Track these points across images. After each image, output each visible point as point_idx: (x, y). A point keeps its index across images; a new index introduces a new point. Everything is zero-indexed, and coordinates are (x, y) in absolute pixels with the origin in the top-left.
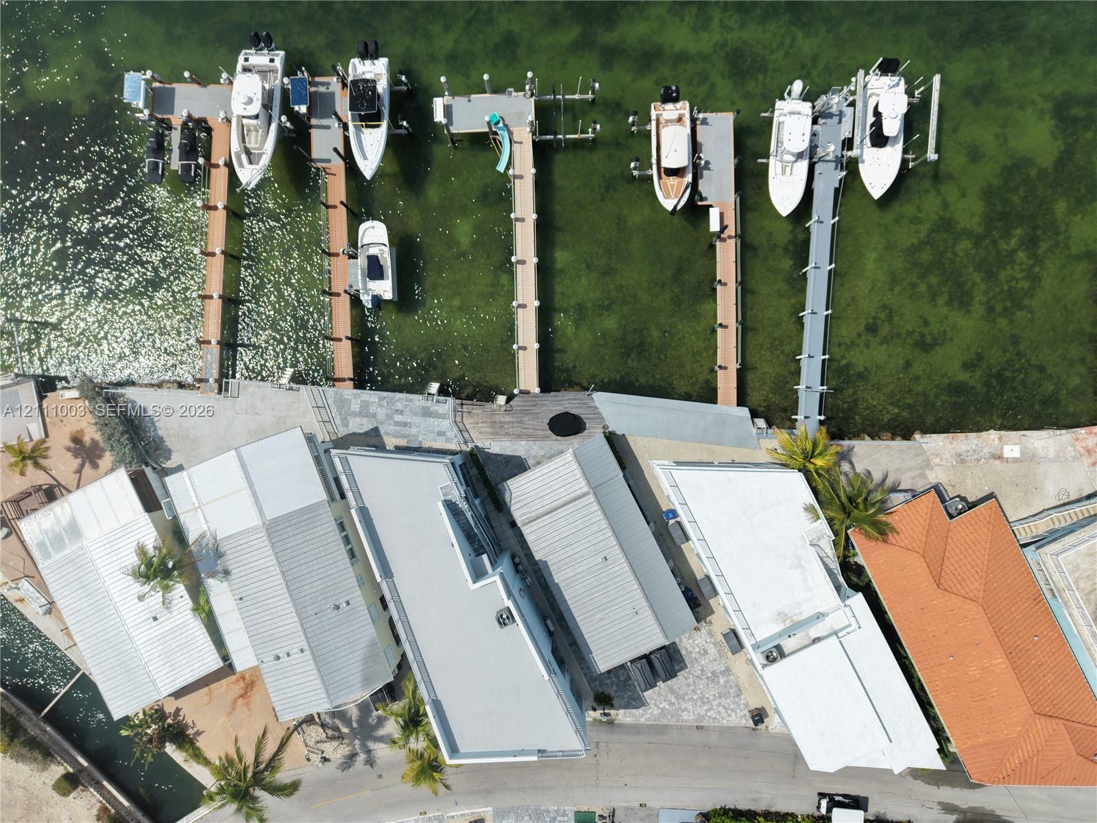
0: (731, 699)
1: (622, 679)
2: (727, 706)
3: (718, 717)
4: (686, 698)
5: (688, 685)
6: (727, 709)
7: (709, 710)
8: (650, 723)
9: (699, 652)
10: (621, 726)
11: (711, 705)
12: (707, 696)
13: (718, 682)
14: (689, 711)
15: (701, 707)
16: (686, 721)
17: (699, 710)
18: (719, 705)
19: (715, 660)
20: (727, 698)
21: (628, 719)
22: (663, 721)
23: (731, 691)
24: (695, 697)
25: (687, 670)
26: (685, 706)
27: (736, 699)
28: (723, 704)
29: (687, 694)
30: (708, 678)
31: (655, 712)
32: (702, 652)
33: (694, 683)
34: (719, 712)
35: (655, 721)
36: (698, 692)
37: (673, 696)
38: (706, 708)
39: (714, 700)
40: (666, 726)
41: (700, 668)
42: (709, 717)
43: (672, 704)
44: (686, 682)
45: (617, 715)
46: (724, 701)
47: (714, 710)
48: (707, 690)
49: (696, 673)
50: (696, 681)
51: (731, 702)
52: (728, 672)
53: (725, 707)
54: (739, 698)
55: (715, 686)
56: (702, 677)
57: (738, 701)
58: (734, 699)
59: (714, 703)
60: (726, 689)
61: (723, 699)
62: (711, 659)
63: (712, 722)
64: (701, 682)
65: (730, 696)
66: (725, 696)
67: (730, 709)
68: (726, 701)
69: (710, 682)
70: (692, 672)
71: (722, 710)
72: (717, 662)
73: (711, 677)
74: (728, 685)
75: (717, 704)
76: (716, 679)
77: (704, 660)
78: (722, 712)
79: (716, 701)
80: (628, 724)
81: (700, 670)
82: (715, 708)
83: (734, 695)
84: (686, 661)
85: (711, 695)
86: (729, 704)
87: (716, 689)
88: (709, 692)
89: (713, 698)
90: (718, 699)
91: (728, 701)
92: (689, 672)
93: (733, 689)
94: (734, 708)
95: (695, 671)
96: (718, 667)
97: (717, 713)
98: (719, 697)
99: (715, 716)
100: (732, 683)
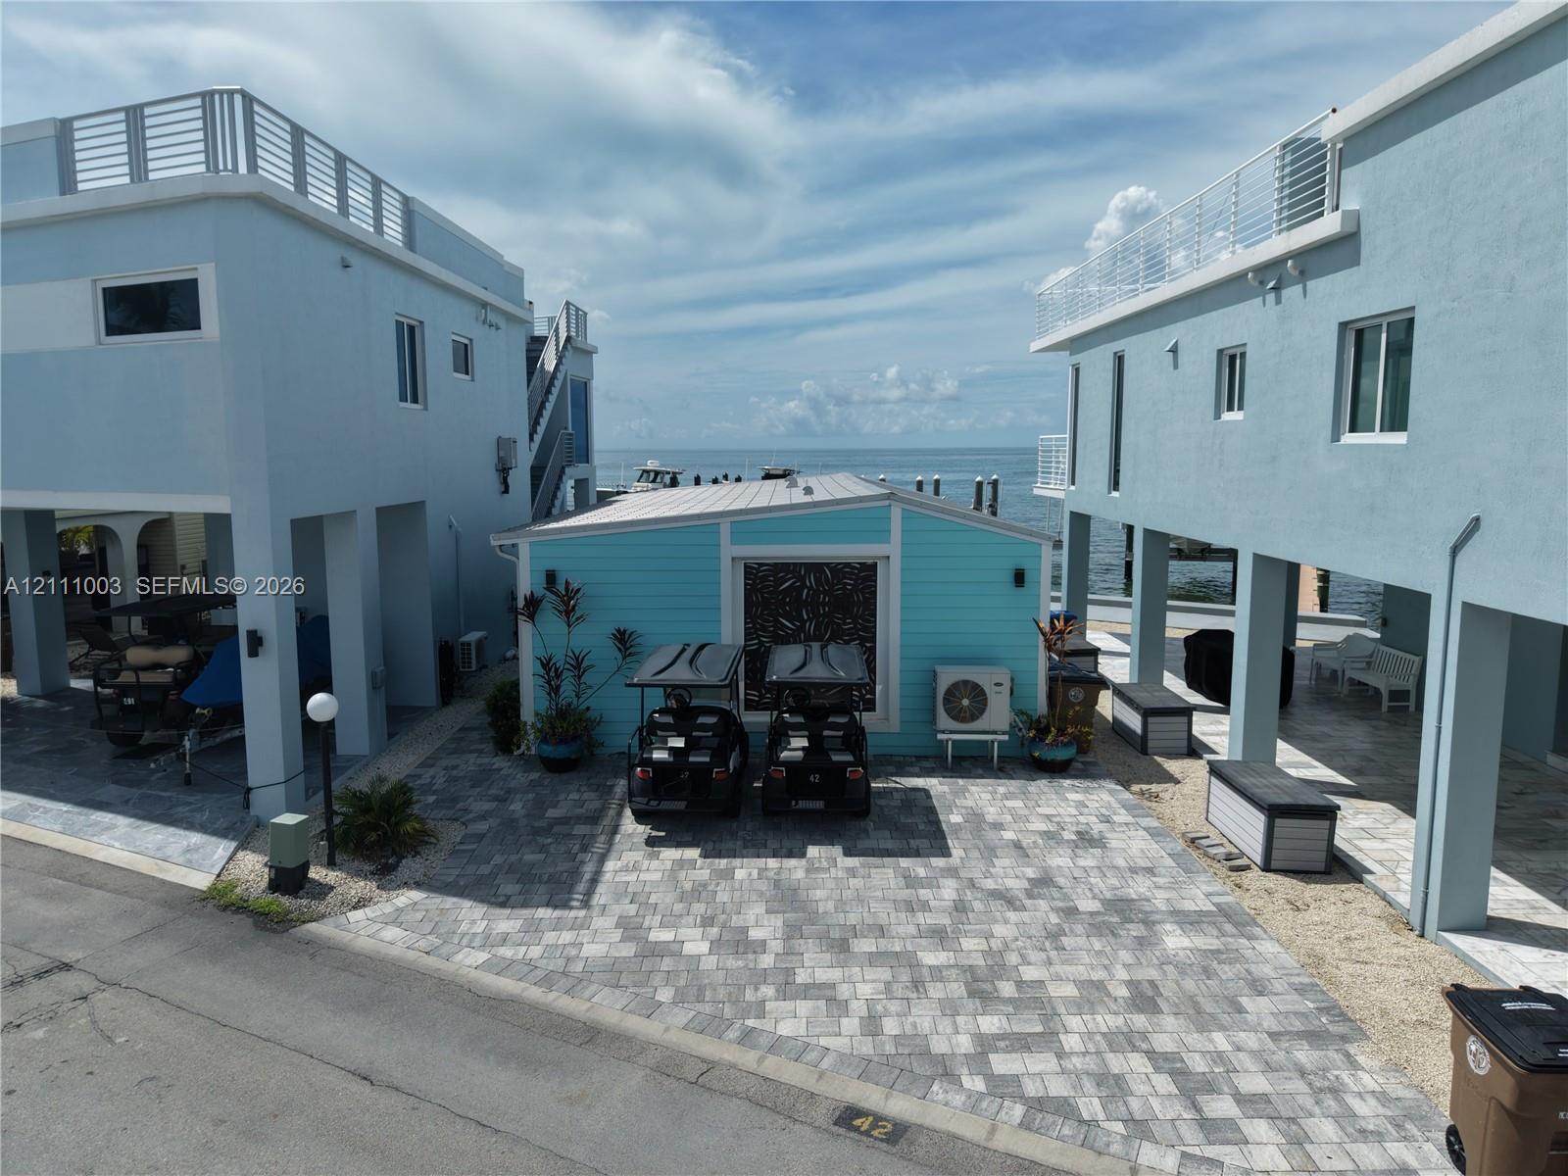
0: (1251, 1040)
2: (1198, 1064)
3: (1090, 1106)
4: (865, 945)
5: (914, 906)
6: (1191, 1088)
7: (1021, 1043)
8: (506, 985)
11: (1050, 1017)
12: (1030, 973)
13: (1144, 943)
14: (838, 1007)
15: (950, 1008)
17: (923, 1018)
18: (1126, 1040)
19: (1148, 871)
20: (1203, 1022)
23: (1256, 1005)
24: (931, 958)
25: (938, 862)
26: (823, 975)
27: (1304, 1055)
28: (1163, 1043)
29: (881, 931)
31: (592, 950)
32: (1069, 836)
33: (960, 907)
34: (1114, 1086)
35: (547, 981)
36: (971, 944)
37: (778, 921)
38: (990, 1024)
39: (1084, 1006)
41: (1031, 873)
42: (1004, 1085)
43: (740, 943)
44: (906, 894)
45: (359, 905)
46: (1168, 1033)
47: (1061, 1055)
48: (1043, 955)
49: (992, 883)
50: (978, 906)
51: (1241, 1055)
52: (1236, 925)
53: (1179, 1065)
54: (1338, 1057)
55: (1116, 954)
56: (1028, 903)
57: (1325, 1070)
58: (1280, 1049)
59: (1074, 1022)
60: (1205, 983)
61: (1169, 1021)
62: (1121, 862)
63: (1018, 1121)
64: (1012, 916)
65: (1234, 1023)
66: (1191, 1012)
67: (1226, 1089)
68: (1194, 1039)
69: (1079, 929)
70: (963, 874)
71: (1143, 1076)
72: (1154, 879)
73: (1092, 914)
74: (1227, 971)
75: (1104, 1029)
76: (1136, 930)
77: (1071, 858)
78: (1140, 1088)
79: (1099, 1018)
80: (357, 955)
81: (1029, 880)
82: (1072, 1044)
83: (1276, 1028)
84: (949, 841)
85: (1061, 980)
86: (1219, 1057)
87: (1118, 967)
88: (1051, 964)
89: (1081, 994)
90: (1125, 1010)
91: (1211, 1041)
92: (952, 872)
93: (1275, 998)
94: (1274, 1099)
95: (988, 875)
96: (1161, 894)
97: (1089, 1085)
98: (1137, 1005)
99: (1058, 1088)
100: (1266, 970)
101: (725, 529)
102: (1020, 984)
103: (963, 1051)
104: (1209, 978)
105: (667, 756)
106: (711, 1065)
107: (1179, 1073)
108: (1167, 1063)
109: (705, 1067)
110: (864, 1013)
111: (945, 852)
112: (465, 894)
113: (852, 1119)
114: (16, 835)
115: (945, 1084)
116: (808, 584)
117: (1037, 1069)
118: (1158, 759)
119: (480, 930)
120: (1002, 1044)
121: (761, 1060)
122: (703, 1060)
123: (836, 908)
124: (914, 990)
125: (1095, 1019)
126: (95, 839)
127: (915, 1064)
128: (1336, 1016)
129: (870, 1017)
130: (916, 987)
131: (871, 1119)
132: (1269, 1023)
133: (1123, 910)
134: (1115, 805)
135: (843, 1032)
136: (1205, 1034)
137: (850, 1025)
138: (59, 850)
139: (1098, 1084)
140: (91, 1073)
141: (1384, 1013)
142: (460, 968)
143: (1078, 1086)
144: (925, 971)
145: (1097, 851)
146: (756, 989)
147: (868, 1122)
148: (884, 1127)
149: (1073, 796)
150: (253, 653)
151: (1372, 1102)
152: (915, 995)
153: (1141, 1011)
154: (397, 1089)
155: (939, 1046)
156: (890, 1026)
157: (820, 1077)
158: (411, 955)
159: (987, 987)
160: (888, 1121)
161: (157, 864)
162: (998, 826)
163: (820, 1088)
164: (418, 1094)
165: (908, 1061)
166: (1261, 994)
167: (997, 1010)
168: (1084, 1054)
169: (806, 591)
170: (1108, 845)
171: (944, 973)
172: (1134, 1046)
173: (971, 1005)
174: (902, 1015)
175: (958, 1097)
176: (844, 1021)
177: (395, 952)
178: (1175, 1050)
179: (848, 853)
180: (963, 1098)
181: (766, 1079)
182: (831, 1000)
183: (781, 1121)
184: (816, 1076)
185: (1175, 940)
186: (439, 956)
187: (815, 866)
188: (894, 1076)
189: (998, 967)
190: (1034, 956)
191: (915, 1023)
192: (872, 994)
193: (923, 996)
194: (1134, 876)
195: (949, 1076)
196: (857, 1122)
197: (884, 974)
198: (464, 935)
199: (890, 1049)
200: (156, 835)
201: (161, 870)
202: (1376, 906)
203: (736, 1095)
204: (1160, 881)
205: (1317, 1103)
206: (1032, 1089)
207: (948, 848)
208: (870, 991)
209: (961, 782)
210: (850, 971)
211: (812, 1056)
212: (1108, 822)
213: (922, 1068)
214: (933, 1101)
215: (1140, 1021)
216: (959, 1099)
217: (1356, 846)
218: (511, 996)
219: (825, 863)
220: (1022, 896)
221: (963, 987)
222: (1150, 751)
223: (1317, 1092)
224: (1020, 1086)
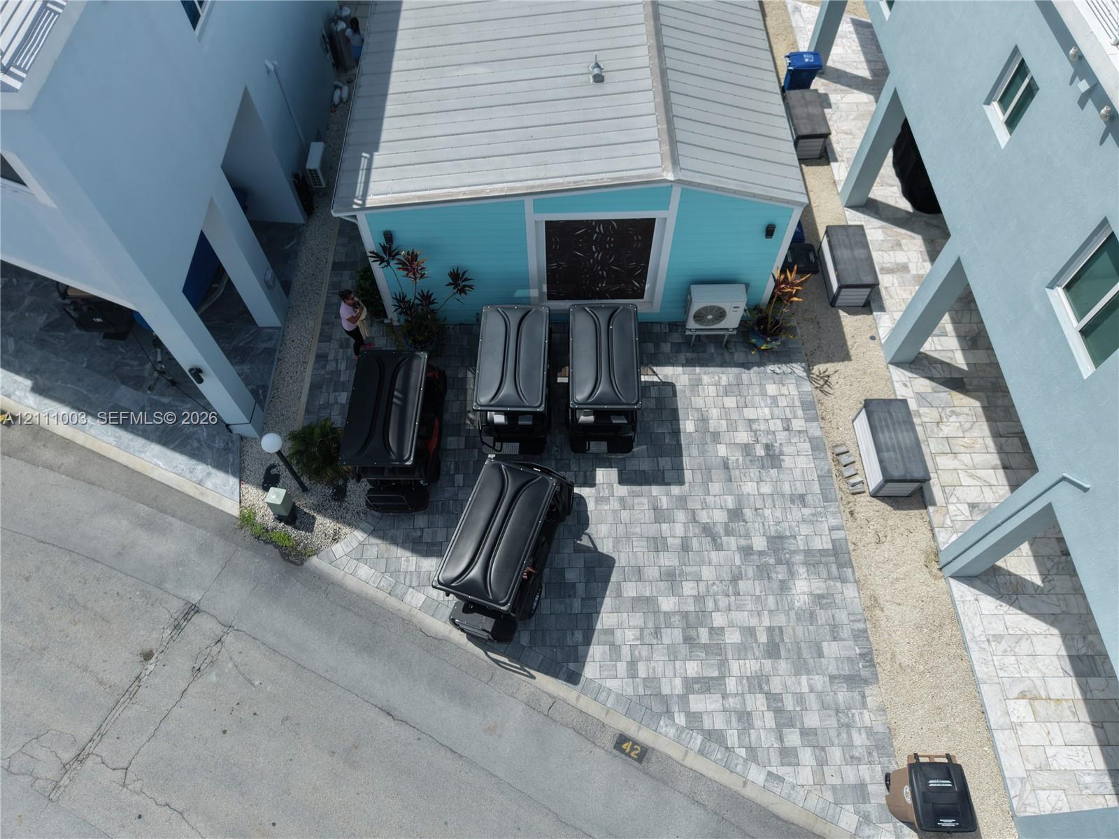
0: (819, 681)
2: (789, 704)
3: (732, 737)
4: (630, 590)
5: (658, 544)
6: (784, 720)
7: (706, 685)
9: (747, 449)
10: (323, 583)
11: (723, 664)
12: (718, 620)
13: (784, 587)
14: (616, 651)
15: (673, 654)
16: (586, 687)
17: (659, 662)
18: (758, 683)
19: (801, 499)
20: (800, 668)
21: (364, 571)
23: (831, 649)
24: (667, 604)
25: (675, 490)
27: (842, 696)
28: (776, 686)
29: (639, 574)
30: (747, 551)
32: (760, 451)
33: (685, 547)
34: (745, 718)
36: (689, 588)
38: (693, 668)
39: (742, 651)
40: (492, 673)
41: (730, 502)
42: (694, 718)
44: (653, 529)
45: (336, 538)
46: (781, 677)
47: (725, 696)
48: (726, 600)
49: (706, 516)
50: (695, 543)
51: (812, 696)
52: (840, 566)
53: (780, 705)
54: (858, 697)
55: (767, 599)
56: (725, 539)
57: (849, 709)
58: (832, 691)
59: (735, 666)
60: (808, 629)
61: (783, 665)
62: (787, 489)
63: (698, 749)
64: (714, 555)
65: (815, 667)
66: (795, 657)
67: (798, 725)
68: (791, 681)
69: (750, 571)
70: (690, 505)
71: (761, 713)
72: (804, 510)
73: (761, 553)
74: (822, 616)
75: (749, 675)
76: (781, 573)
77: (757, 482)
78: (758, 723)
79: (747, 662)
80: (351, 593)
81: (729, 511)
82: (732, 687)
83: (835, 672)
84: (684, 458)
85: (734, 627)
86: (800, 699)
87: (766, 612)
88: (730, 610)
89: (742, 640)
90: (762, 657)
91: (800, 684)
92: (682, 501)
93: (841, 644)
94: (819, 732)
95: (705, 506)
96: (805, 529)
97: (734, 719)
98: (769, 651)
99: (719, 724)
100: (842, 616)
101: (528, 202)
102: (712, 630)
103: (677, 693)
104: (811, 625)
106: (555, 699)
107: (779, 712)
108: (774, 700)
109: (551, 701)
110: (629, 659)
111: (680, 481)
113: (623, 743)
115: (666, 719)
116: (597, 230)
117: (711, 707)
118: (842, 314)
119: (414, 570)
120: (696, 687)
121: (578, 698)
122: (551, 696)
123: (614, 547)
124: (655, 636)
125: (745, 664)
127: (653, 704)
128: (867, 662)
129: (631, 661)
130: (656, 633)
131: (631, 743)
132: (832, 669)
133: (778, 550)
134: (798, 404)
135: (619, 676)
136: (798, 677)
137: (622, 667)
139: (739, 721)
140: (255, 714)
141: (893, 656)
142: (411, 610)
143: (728, 722)
144: (662, 616)
145: (774, 472)
146: (573, 634)
147: (629, 746)
148: (637, 749)
149: (771, 389)
151: (864, 735)
152: (655, 641)
153: (770, 657)
154: (406, 723)
155: (666, 690)
156: (642, 671)
157: (607, 713)
158: (381, 595)
159: (693, 633)
160: (638, 745)
162: (716, 437)
163: (607, 721)
164: (417, 726)
165: (649, 701)
166: (835, 639)
167: (697, 656)
168: (736, 695)
169: (595, 235)
170: (783, 464)
171: (672, 619)
172: (761, 688)
173: (684, 649)
174: (649, 660)
175: (672, 730)
176: (619, 664)
177: (371, 591)
178: (781, 692)
179: (622, 481)
180: (675, 730)
181: (581, 712)
182: (612, 645)
183: (590, 746)
184: (605, 712)
185: (803, 587)
186: (396, 596)
187: (601, 494)
188: (643, 713)
189: (702, 616)
190: (723, 602)
191: (654, 667)
192: (633, 640)
193: (660, 642)
194: (792, 506)
195: (669, 713)
196: (624, 746)
197: (637, 619)
198: (406, 572)
199: (641, 691)
203: (567, 726)
204: (807, 511)
205: (838, 736)
206: (707, 724)
207: (683, 469)
208: (633, 637)
209: (698, 369)
210: (622, 617)
211: (603, 696)
212: (788, 430)
213: (657, 707)
214: (660, 733)
215: (768, 663)
216: (672, 732)
218: (443, 636)
219: (607, 491)
220: (722, 532)
221: (681, 634)
222: (837, 305)
223: (841, 725)
224: (702, 721)
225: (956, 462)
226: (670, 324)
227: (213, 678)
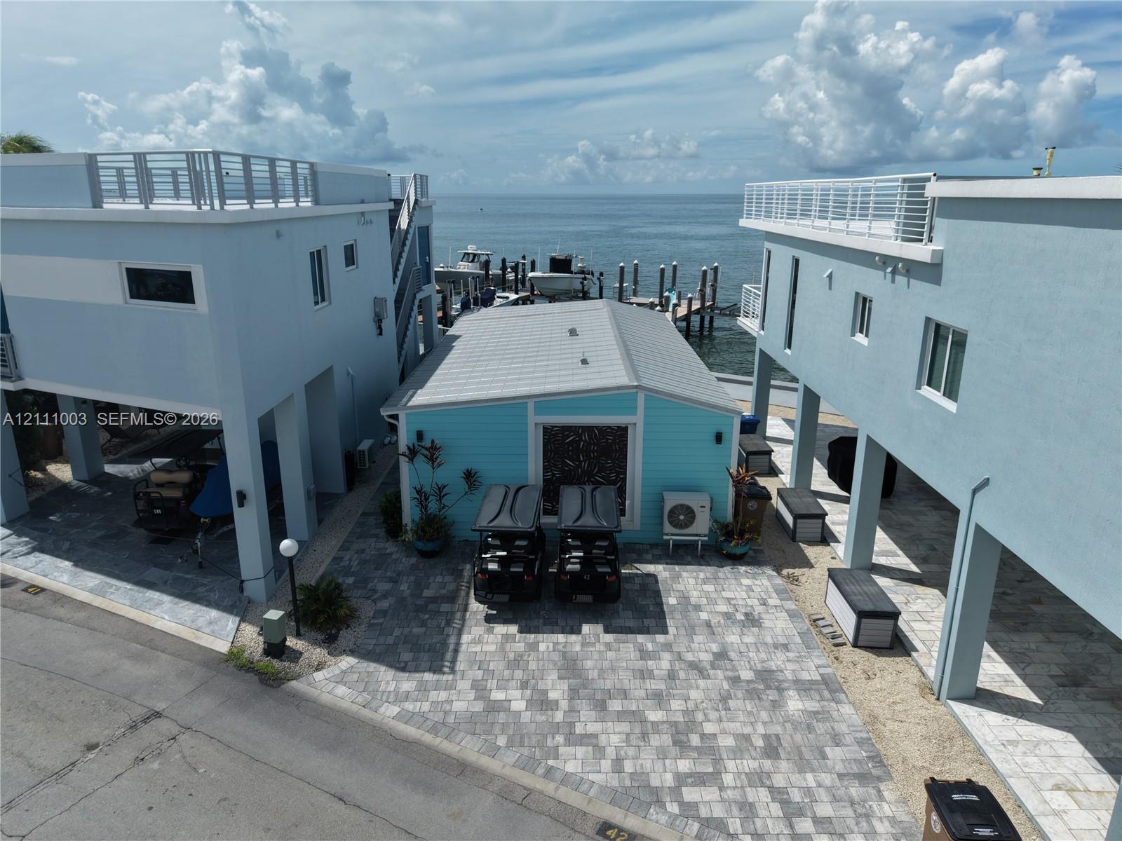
0: (827, 779)
1: (427, 593)
2: (796, 796)
3: (735, 825)
4: (615, 705)
5: (644, 675)
6: (793, 810)
7: (700, 780)
8: (410, 731)
9: (727, 616)
10: (299, 700)
11: (718, 761)
12: (709, 728)
13: (776, 705)
14: (600, 751)
15: (662, 754)
16: (566, 779)
17: (647, 760)
18: (758, 778)
19: (785, 647)
20: (803, 766)
21: (341, 690)
22: (467, 748)
23: (833, 753)
24: (654, 716)
25: (660, 638)
26: (593, 728)
27: (855, 791)
28: (779, 781)
29: (624, 694)
30: (735, 680)
31: (459, 706)
32: (740, 616)
33: (672, 675)
34: (748, 809)
35: (434, 730)
36: (676, 705)
37: (564, 685)
38: (684, 766)
39: (737, 753)
40: (462, 768)
41: (715, 648)
42: (689, 809)
43: (542, 703)
44: (640, 664)
45: (319, 667)
46: (783, 773)
47: (722, 788)
48: (717, 714)
49: (691, 656)
50: (682, 674)
51: (821, 790)
52: (831, 691)
53: (785, 797)
54: (873, 792)
55: (759, 713)
56: (711, 672)
57: (865, 801)
58: (843, 786)
59: (731, 765)
60: (807, 737)
61: (784, 765)
62: (769, 640)
63: (695, 834)
64: (701, 682)
65: (820, 766)
66: (797, 758)
67: (809, 814)
68: (796, 778)
69: (740, 694)
70: (675, 649)
71: (765, 804)
72: (787, 654)
73: (748, 682)
74: (820, 728)
75: (747, 771)
76: (772, 695)
77: (740, 636)
78: (762, 812)
79: (745, 762)
80: (324, 706)
81: (714, 654)
82: (729, 781)
83: (842, 771)
84: (668, 620)
85: (726, 733)
86: (808, 791)
87: (760, 724)
88: (721, 721)
89: (736, 744)
90: (760, 757)
91: (805, 780)
92: (668, 647)
93: (845, 749)
94: (834, 820)
95: (690, 650)
96: (790, 666)
97: (735, 811)
98: (767, 753)
99: (718, 812)
100: (843, 728)
101: (531, 405)
102: (703, 736)
103: (668, 785)
104: (810, 733)
105: (497, 567)
106: (530, 791)
107: (785, 803)
108: (779, 795)
109: (526, 793)
110: (614, 757)
111: (665, 631)
112: (381, 659)
113: (606, 830)
114: (103, 606)
115: (657, 808)
116: (584, 438)
117: (706, 798)
118: (802, 545)
119: (392, 689)
120: (689, 780)
121: (557, 789)
122: (525, 788)
123: (599, 676)
124: (642, 739)
125: (742, 763)
126: (152, 612)
127: (641, 794)
128: (877, 762)
129: (617, 759)
130: (644, 737)
131: (616, 830)
132: (840, 768)
133: (767, 679)
134: (771, 590)
135: (602, 771)
136: (803, 774)
137: (606, 765)
138: (132, 620)
139: (740, 810)
140: (190, 795)
141: (904, 760)
142: (383, 718)
143: (729, 811)
144: (649, 725)
145: (755, 630)
146: (554, 738)
147: (615, 833)
148: (623, 836)
149: (746, 582)
150: (241, 505)
151: (887, 824)
152: (642, 744)
153: (769, 757)
154: (359, 807)
155: (655, 782)
156: (629, 767)
157: (589, 802)
158: (355, 708)
159: (683, 738)
160: (625, 832)
161: (194, 633)
162: (698, 608)
163: (588, 809)
164: (371, 811)
165: (637, 792)
166: (837, 745)
167: (689, 755)
168: (735, 788)
169: (582, 443)
170: (763, 625)
171: (660, 727)
172: (762, 783)
173: (674, 751)
174: (635, 758)
175: (663, 817)
176: (603, 762)
177: (345, 705)
178: (785, 786)
179: (607, 631)
180: (667, 818)
181: (560, 802)
182: (596, 746)
183: (569, 832)
184: (587, 802)
185: (795, 704)
186: (370, 709)
187: (587, 641)
188: (629, 802)
189: (692, 725)
190: (713, 715)
191: (642, 764)
192: (619, 742)
193: (647, 744)
194: (776, 651)
195: (660, 803)
196: (609, 833)
197: (624, 727)
198: (384, 692)
199: (628, 783)
200: (189, 610)
201: (197, 637)
202: (914, 675)
203: (543, 813)
204: (791, 655)
205: (857, 824)
206: (704, 812)
207: (667, 627)
208: (618, 740)
209: (677, 568)
210: (607, 724)
211: (584, 787)
212: (765, 605)
213: (645, 797)
214: (650, 820)
215: (767, 764)
216: (664, 819)
217: (911, 628)
218: (415, 739)
219: (593, 639)
220: (708, 667)
221: (670, 738)
222: (797, 539)
223: (858, 816)
224: (698, 810)
225: (929, 626)
226: (650, 545)
227: (156, 766)
